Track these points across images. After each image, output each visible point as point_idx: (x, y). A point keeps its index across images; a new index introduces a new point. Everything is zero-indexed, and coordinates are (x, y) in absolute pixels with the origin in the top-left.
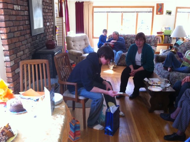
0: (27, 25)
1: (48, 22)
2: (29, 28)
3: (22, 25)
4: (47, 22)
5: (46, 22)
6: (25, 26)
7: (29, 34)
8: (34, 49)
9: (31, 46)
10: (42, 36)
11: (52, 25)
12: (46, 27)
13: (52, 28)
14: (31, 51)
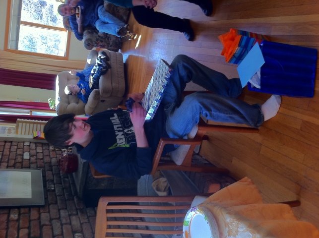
0: (19, 215)
1: (23, 155)
2: (27, 210)
3: (18, 229)
4: (23, 158)
5: (21, 161)
6: (21, 221)
7: (41, 211)
8: (73, 199)
9: (66, 209)
10: (49, 175)
11: (29, 146)
12: (32, 163)
13: (36, 146)
14: (77, 209)
